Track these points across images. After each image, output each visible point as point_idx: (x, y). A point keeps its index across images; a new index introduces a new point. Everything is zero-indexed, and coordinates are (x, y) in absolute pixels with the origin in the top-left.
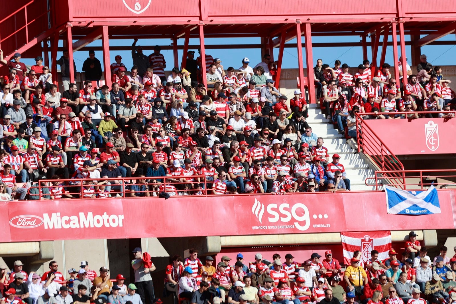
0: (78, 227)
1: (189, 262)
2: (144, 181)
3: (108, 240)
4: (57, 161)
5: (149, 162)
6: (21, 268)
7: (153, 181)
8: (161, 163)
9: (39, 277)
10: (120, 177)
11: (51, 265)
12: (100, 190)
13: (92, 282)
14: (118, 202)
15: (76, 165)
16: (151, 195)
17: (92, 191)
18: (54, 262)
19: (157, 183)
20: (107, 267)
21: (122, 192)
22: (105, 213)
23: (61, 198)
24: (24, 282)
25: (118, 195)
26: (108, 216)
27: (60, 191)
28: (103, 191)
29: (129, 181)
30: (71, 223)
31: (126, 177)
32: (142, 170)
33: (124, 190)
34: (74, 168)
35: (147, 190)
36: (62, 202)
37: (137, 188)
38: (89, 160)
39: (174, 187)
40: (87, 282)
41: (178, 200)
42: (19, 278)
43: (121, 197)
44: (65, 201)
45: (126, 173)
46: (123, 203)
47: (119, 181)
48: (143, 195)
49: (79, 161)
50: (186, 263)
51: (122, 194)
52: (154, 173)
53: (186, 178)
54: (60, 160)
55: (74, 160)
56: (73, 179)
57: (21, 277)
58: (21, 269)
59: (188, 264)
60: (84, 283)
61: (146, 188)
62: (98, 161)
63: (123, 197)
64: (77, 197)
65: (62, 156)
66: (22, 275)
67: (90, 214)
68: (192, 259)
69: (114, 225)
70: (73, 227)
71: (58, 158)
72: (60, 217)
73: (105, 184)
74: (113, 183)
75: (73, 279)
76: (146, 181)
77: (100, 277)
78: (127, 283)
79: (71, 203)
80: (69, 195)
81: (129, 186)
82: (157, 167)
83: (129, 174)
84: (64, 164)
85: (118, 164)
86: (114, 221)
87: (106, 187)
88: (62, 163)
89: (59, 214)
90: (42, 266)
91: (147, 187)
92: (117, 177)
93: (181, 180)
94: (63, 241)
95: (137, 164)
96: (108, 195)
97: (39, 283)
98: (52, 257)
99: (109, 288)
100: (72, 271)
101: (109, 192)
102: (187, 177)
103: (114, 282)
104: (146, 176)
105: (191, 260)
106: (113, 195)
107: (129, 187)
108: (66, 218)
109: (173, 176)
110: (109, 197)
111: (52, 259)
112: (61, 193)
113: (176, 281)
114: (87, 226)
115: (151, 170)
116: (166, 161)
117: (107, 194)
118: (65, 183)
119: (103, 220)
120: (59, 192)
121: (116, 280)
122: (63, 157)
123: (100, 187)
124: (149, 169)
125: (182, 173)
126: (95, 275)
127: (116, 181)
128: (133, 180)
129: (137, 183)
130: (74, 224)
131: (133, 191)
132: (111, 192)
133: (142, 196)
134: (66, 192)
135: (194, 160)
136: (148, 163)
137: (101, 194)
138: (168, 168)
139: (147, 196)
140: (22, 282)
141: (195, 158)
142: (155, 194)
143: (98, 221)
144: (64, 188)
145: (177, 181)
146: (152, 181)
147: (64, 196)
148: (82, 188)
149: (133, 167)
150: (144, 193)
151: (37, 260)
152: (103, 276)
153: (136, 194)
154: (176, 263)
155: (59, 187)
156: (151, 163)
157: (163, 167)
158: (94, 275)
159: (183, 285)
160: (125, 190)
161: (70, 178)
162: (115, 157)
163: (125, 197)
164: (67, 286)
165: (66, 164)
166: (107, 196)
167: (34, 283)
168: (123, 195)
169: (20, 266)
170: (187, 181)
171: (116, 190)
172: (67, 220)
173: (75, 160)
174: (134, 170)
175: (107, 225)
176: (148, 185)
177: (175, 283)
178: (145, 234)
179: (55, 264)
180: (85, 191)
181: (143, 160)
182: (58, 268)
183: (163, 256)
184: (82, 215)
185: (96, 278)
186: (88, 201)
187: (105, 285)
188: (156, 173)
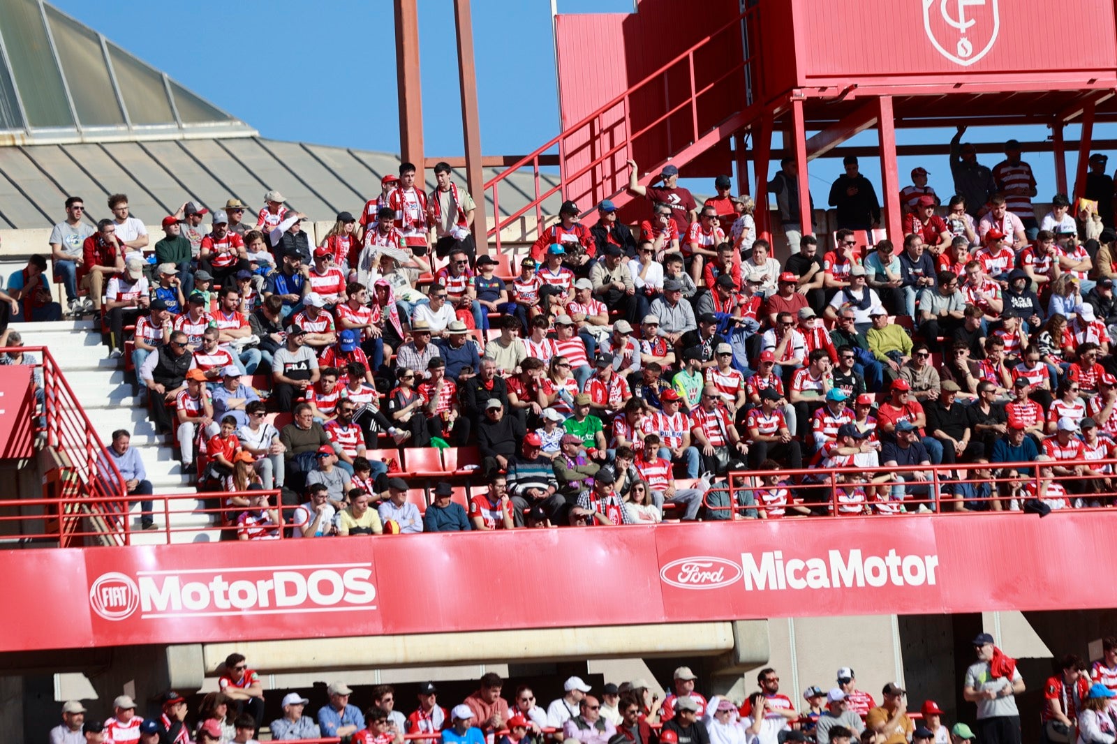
0: (827, 585)
1: (1102, 670)
2: (987, 474)
3: (900, 618)
4: (772, 425)
5: (997, 426)
6: (690, 687)
7: (1010, 472)
8: (1029, 428)
9: (734, 707)
10: (926, 463)
11: (762, 677)
12: (878, 496)
13: (863, 718)
14: (924, 523)
15: (819, 435)
16: (1006, 506)
17: (859, 498)
18: (769, 671)
19: (1018, 477)
20: (900, 684)
21: (933, 499)
22: (892, 552)
23: (784, 515)
24: (699, 718)
25: (923, 507)
26: (899, 558)
27: (782, 499)
28: (886, 498)
29: (949, 474)
30: (810, 575)
31: (943, 463)
32: (982, 445)
33: (937, 495)
34: (813, 441)
35: (995, 494)
36: (787, 525)
37: (969, 491)
38: (849, 424)
39: (1060, 487)
40: (851, 719)
41: (1072, 519)
42: (686, 710)
43: (930, 511)
44: (794, 524)
45: (941, 454)
46: (936, 526)
47: (925, 473)
48: (986, 507)
49: (825, 425)
50: (1095, 673)
51: (934, 505)
52: (1010, 452)
53: (1090, 464)
54: (780, 424)
55: (813, 423)
56: (812, 470)
57: (691, 707)
58: (692, 688)
59: (1100, 675)
60: (843, 721)
61: (992, 491)
62: (872, 426)
63: (935, 512)
64: (824, 512)
65: (784, 414)
66: (693, 701)
67: (855, 555)
68: (1109, 664)
69: (916, 581)
70: (815, 585)
71: (775, 419)
72: (781, 562)
73: (891, 481)
74: (909, 478)
75: (817, 711)
76: (992, 473)
77: (883, 707)
78: (949, 723)
79: (808, 527)
80: (803, 509)
81: (950, 484)
82: (1017, 439)
83: (949, 456)
84: (789, 432)
85: (923, 433)
86: (914, 571)
87: (893, 489)
88: (785, 430)
89: (779, 554)
90: (740, 680)
91: (994, 487)
92: (919, 463)
93: (1079, 469)
94: (790, 620)
95: (968, 432)
96: (898, 507)
97: (735, 721)
98: (764, 659)
99: (906, 735)
100: (811, 694)
101: (902, 500)
102: (1093, 464)
103: (917, 720)
104: (990, 461)
105: (1106, 666)
106: (912, 507)
107: (950, 489)
108: (796, 564)
109: (1057, 459)
110: (900, 513)
111: (765, 663)
112: (783, 502)
113: (1070, 718)
114: (849, 584)
115: (1004, 444)
116: (1041, 425)
117: (895, 505)
118: (794, 479)
119: (888, 568)
120: (778, 500)
121: (920, 715)
122: (787, 415)
123: (879, 489)
124: (999, 443)
125: (1080, 454)
126: (871, 704)
127: (918, 474)
128: (958, 471)
129: (969, 477)
130: (817, 578)
131: (960, 497)
132: (905, 499)
133: (982, 510)
134: (796, 502)
135: (1111, 422)
136: (994, 430)
137: (880, 506)
138: (1046, 439)
139: (994, 509)
140: (694, 720)
141: (1112, 415)
142: (1015, 505)
143: (876, 572)
144: (789, 490)
145: (1068, 471)
146: (1006, 473)
147: (790, 511)
148: (835, 491)
149: (960, 438)
150: (987, 501)
151: (729, 665)
152: (890, 706)
153: (967, 505)
154: (1070, 675)
155: (779, 490)
156: (1003, 428)
157: (1034, 437)
158: (868, 703)
159: (1089, 729)
160: (940, 495)
161: (806, 467)
162: (913, 416)
163: (941, 511)
164: (802, 728)
165: (794, 434)
166: (896, 510)
167: (723, 722)
168: (934, 508)
169: (689, 681)
170: (1092, 471)
171: (918, 494)
172: (801, 568)
173: (817, 424)
174: (961, 445)
175: (897, 581)
176: (997, 484)
177: (1068, 723)
178: (991, 602)
179: (771, 676)
180: (843, 499)
181: (982, 422)
182: (779, 684)
183: (1036, 656)
184: (835, 555)
185: (874, 711)
186: (851, 522)
187: (894, 729)
188: (1017, 452)
